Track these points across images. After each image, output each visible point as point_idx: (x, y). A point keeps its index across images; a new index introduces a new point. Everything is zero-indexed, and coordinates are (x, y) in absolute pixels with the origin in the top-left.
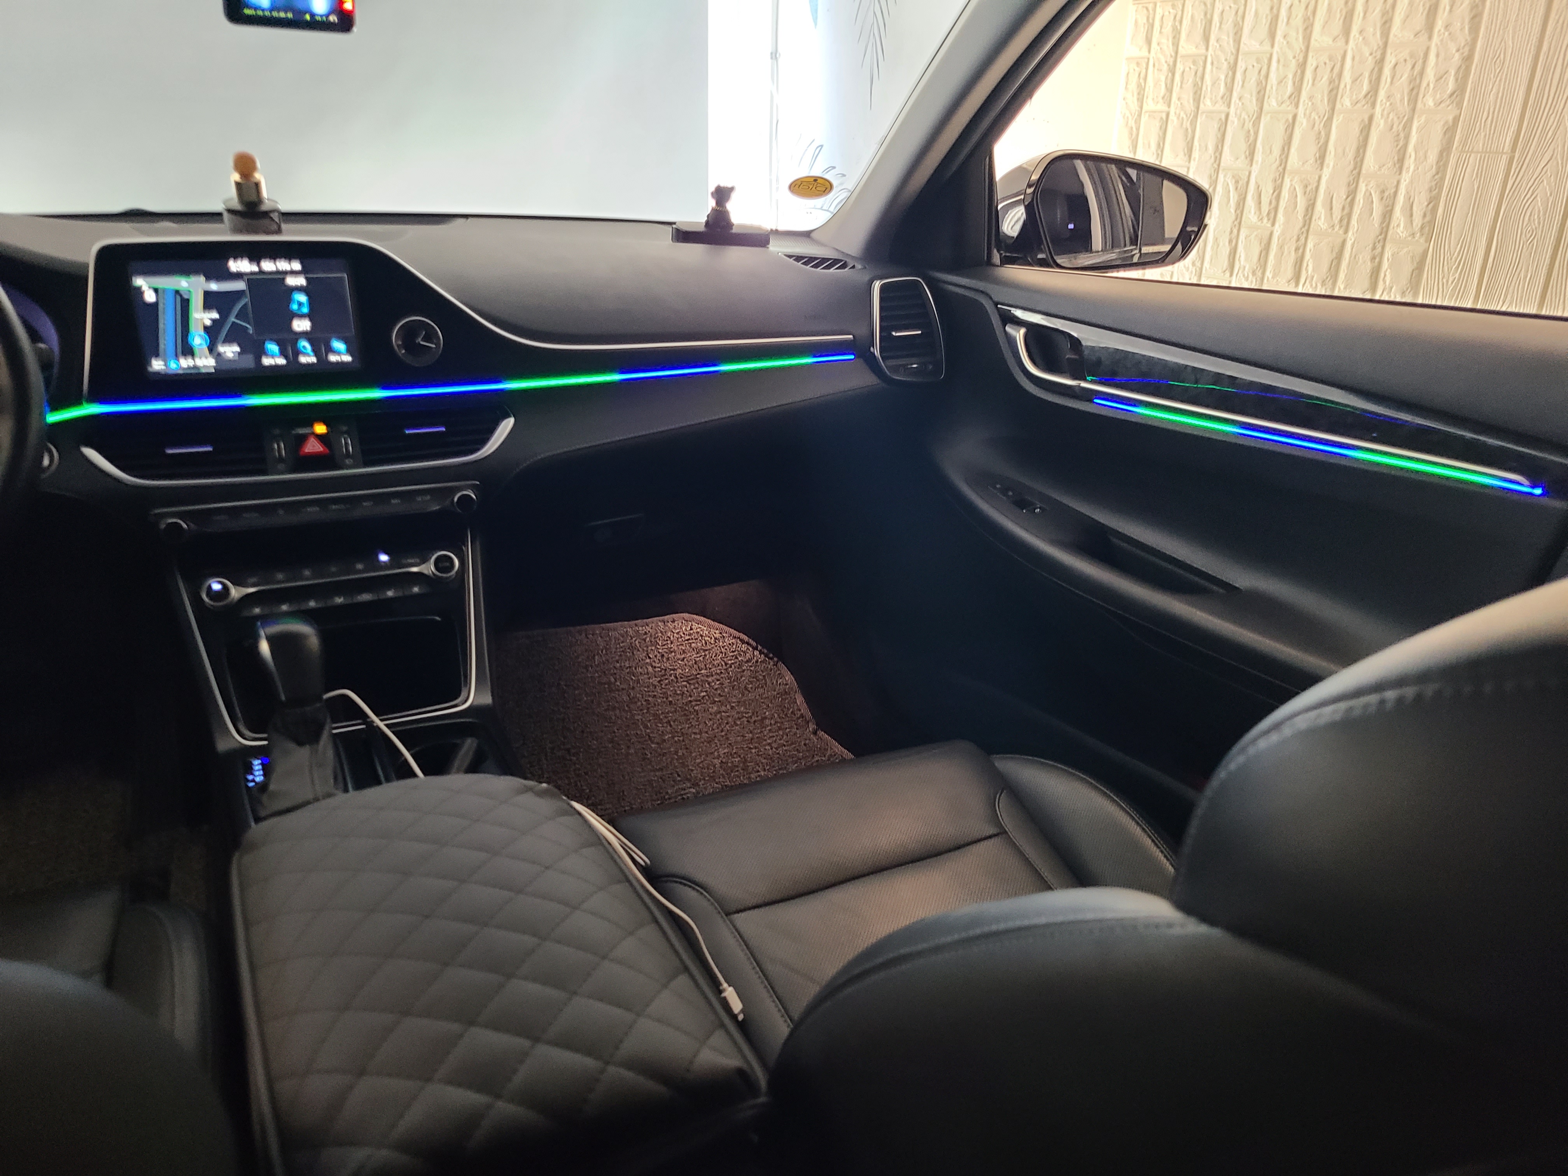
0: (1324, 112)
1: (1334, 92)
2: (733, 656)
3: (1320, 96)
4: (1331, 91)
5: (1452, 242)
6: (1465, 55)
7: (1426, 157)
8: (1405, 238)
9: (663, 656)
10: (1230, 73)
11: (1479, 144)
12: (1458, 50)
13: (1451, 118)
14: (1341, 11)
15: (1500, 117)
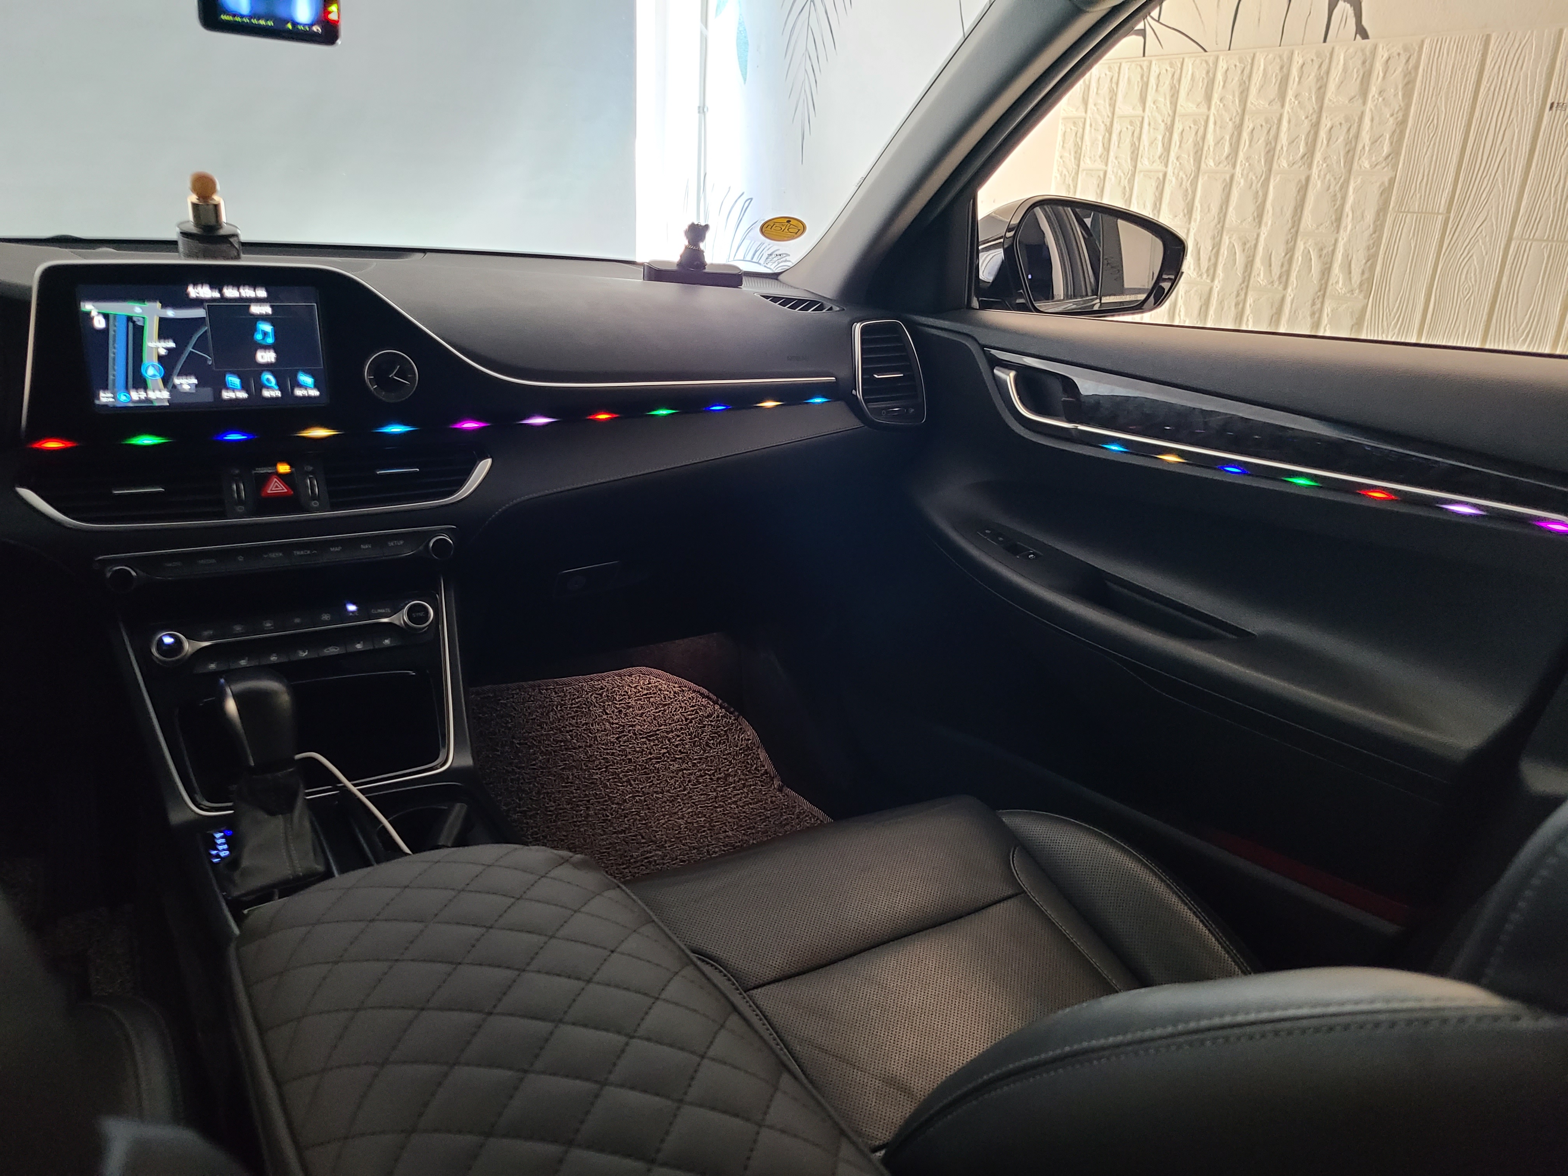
0: (1261, 173)
1: (1272, 153)
2: (693, 711)
3: (1256, 157)
4: (1268, 152)
5: (1390, 298)
6: (1398, 119)
7: (1363, 217)
8: (1345, 294)
9: (620, 711)
10: (1167, 134)
11: (1415, 205)
12: (1392, 115)
13: (1386, 180)
14: (1276, 77)
15: (1434, 180)
